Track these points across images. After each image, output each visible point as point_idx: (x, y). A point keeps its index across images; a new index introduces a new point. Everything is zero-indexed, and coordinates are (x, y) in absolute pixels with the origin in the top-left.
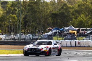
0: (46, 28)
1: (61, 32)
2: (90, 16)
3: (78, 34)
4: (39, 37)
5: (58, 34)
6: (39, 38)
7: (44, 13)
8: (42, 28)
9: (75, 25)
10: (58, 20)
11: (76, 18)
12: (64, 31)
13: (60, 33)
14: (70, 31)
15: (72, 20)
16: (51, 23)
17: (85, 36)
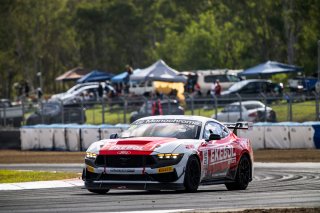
0: (56, 75)
1: (119, 91)
2: (237, 19)
3: (191, 96)
4: (25, 112)
5: (106, 100)
6: (27, 116)
7: (44, 9)
8: (39, 74)
9: (176, 60)
10: (105, 40)
11: (180, 30)
12: (131, 83)
13: (112, 95)
14: (157, 84)
15: (161, 39)
16: (74, 50)
17: (220, 102)
